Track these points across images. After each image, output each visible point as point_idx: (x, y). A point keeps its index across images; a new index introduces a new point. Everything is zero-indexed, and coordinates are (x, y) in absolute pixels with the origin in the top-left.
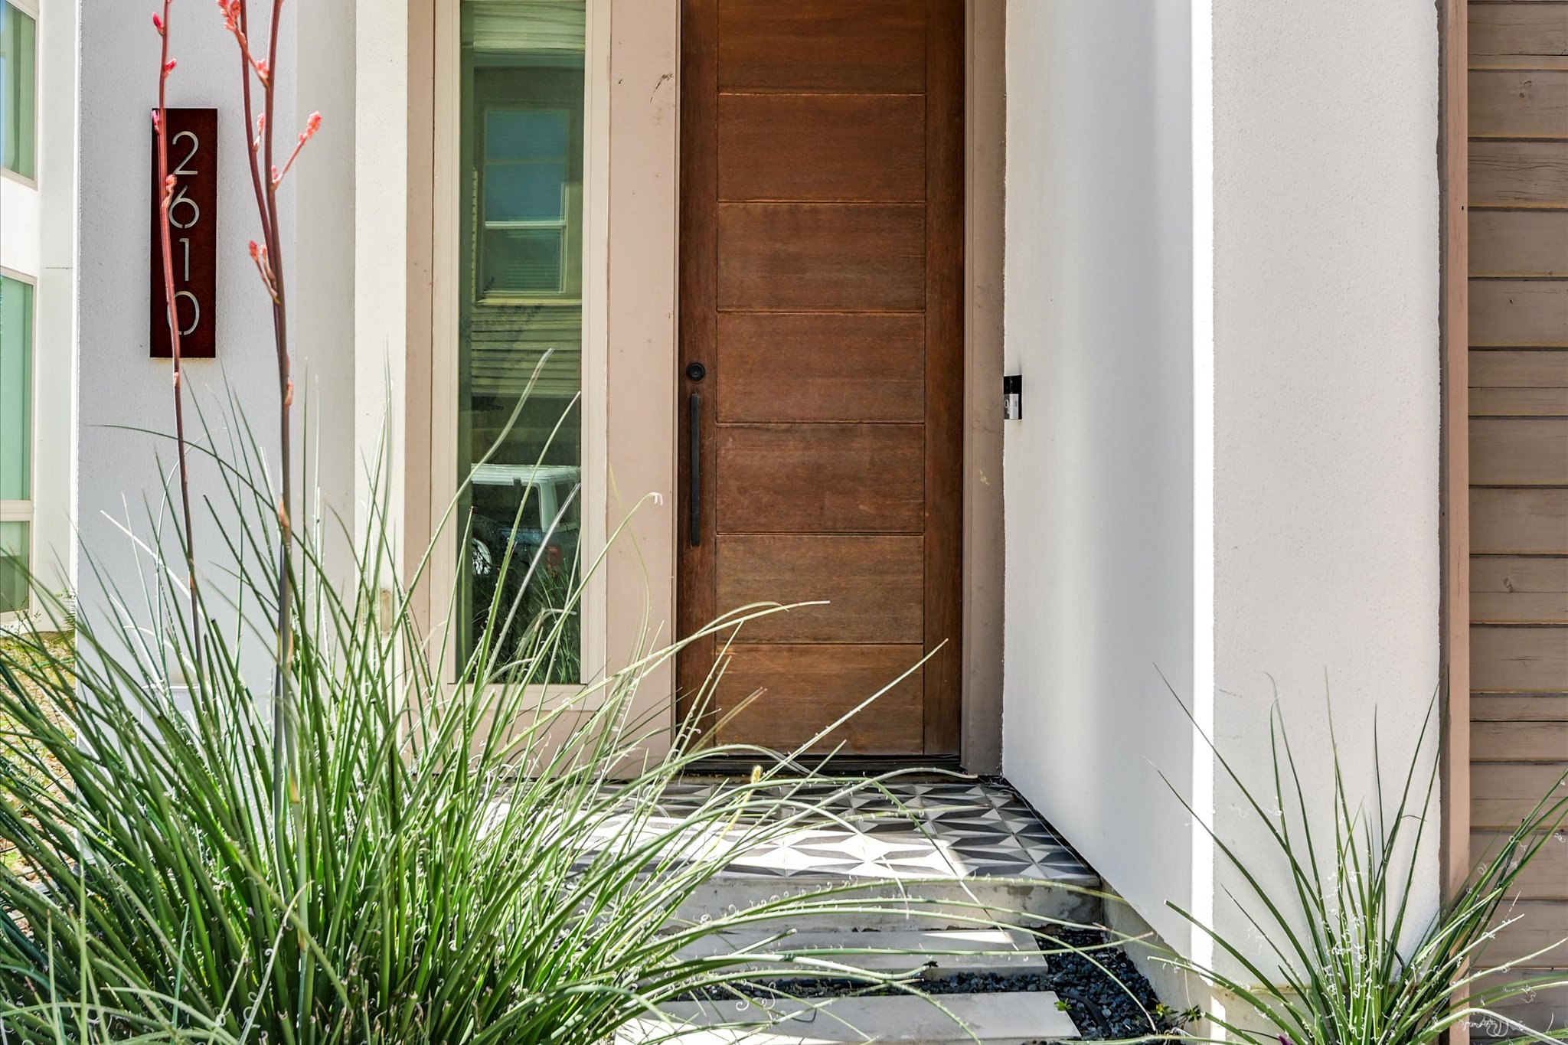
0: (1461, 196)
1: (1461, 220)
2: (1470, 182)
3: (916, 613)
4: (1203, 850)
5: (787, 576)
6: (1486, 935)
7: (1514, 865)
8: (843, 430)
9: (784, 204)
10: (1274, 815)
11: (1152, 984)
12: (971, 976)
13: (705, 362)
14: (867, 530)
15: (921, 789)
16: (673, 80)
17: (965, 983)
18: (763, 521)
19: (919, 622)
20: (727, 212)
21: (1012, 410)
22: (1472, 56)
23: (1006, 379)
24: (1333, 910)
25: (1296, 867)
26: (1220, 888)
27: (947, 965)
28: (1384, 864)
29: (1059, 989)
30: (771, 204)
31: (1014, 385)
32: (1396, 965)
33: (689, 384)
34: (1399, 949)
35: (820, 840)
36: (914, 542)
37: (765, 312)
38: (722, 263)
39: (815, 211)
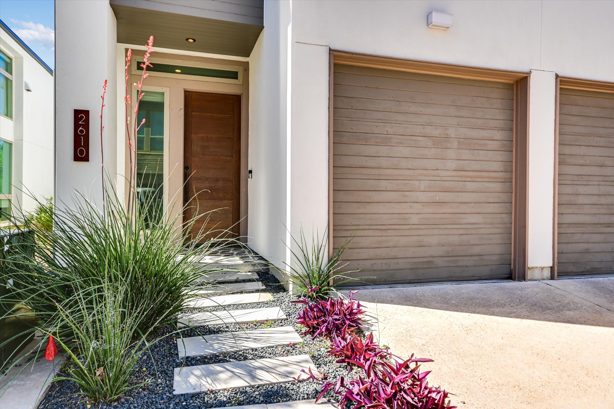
0: (332, 141)
1: (332, 145)
2: (333, 138)
3: (231, 215)
4: (288, 253)
5: (206, 208)
6: (336, 265)
7: (340, 253)
8: (217, 180)
9: (205, 135)
10: (301, 246)
11: (279, 279)
12: (245, 280)
13: (189, 166)
14: (221, 199)
15: (232, 249)
16: (183, 110)
17: (244, 281)
18: (201, 197)
19: (231, 217)
20: (194, 137)
21: (250, 177)
22: (334, 117)
23: (249, 171)
24: (311, 262)
25: (305, 255)
26: (291, 258)
27: (240, 278)
28: (319, 254)
29: (262, 281)
30: (202, 135)
31: (251, 172)
32: (321, 271)
33: (186, 170)
34: (321, 268)
35: (214, 258)
36: (231, 202)
37: (201, 156)
38: (192, 147)
39: (211, 137)
